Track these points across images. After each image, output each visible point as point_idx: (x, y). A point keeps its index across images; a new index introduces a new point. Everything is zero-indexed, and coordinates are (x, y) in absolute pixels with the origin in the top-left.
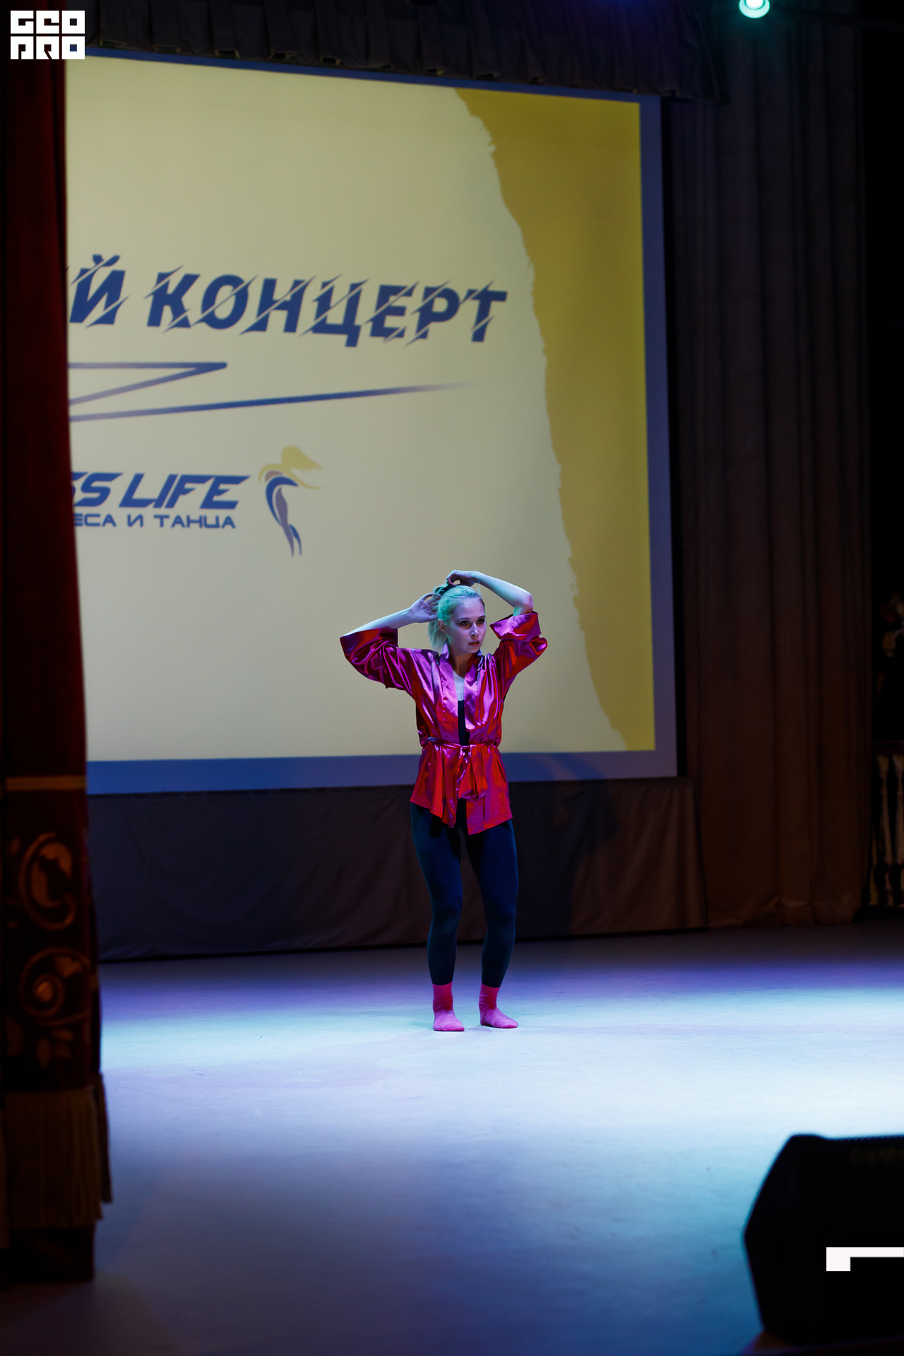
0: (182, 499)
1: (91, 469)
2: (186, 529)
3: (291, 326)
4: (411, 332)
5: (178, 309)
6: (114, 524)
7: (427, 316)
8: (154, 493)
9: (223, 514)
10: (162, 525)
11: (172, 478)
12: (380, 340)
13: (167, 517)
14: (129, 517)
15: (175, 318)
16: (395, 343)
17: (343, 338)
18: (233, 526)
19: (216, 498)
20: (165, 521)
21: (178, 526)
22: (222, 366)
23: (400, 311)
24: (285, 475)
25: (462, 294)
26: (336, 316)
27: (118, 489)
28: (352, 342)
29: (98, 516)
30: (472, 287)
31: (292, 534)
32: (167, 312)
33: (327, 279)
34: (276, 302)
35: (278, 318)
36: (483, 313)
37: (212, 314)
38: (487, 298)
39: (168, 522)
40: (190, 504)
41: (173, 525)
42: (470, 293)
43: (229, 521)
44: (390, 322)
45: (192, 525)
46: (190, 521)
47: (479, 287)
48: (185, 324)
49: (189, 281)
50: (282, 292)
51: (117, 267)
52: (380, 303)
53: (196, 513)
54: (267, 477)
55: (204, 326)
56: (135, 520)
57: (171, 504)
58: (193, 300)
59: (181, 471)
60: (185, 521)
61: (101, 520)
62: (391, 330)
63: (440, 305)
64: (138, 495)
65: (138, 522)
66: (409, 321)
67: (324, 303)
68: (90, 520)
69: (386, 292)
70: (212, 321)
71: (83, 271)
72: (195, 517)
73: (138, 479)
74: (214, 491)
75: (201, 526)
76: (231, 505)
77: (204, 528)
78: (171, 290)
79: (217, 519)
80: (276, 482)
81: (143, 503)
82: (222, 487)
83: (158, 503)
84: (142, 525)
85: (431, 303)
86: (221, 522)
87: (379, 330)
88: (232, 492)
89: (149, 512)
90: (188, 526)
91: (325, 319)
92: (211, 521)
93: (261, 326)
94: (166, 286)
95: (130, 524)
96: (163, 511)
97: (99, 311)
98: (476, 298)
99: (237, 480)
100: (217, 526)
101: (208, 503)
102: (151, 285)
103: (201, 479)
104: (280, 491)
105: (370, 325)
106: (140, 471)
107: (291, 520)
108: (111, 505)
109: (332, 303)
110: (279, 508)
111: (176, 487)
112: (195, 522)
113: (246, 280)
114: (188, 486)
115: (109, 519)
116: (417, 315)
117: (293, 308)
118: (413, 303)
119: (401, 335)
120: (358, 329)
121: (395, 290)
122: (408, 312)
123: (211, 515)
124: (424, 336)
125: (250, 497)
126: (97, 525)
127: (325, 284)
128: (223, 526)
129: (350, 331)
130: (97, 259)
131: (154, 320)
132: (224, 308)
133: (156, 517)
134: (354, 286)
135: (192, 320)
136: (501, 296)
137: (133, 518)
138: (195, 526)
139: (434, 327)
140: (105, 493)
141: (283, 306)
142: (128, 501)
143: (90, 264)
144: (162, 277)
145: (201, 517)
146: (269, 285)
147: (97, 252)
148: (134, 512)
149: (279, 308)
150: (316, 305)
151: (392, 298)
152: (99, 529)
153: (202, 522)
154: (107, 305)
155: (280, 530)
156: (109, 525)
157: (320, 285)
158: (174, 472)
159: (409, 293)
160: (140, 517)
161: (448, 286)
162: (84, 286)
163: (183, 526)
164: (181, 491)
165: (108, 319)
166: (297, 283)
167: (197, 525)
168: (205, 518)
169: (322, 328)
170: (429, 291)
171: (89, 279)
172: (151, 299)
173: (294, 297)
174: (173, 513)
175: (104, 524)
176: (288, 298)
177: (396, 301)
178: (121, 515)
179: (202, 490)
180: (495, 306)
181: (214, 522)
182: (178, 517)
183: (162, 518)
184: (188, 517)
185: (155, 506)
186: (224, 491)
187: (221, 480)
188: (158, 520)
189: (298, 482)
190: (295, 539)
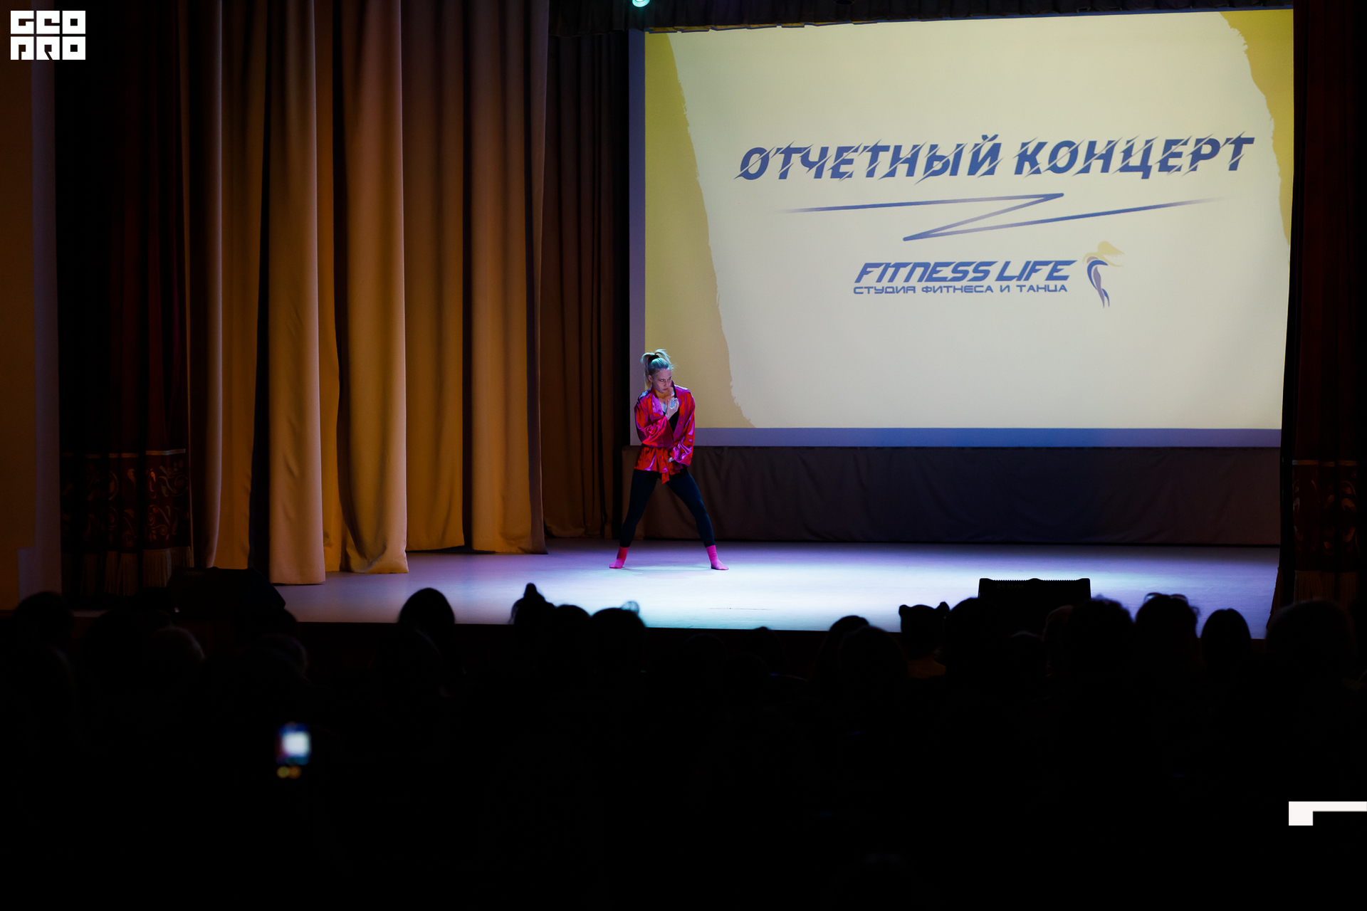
0: (1034, 274)
1: (979, 261)
2: (1036, 293)
3: (1105, 169)
4: (1186, 167)
5: (1034, 163)
6: (992, 291)
7: (1197, 156)
8: (1017, 274)
9: (1059, 283)
10: (1021, 291)
11: (1028, 263)
12: (1165, 173)
13: (1025, 286)
14: (1001, 286)
15: (1031, 169)
16: (1174, 174)
17: (1141, 174)
18: (1066, 290)
19: (1055, 274)
20: (1023, 288)
21: (1031, 291)
22: (1062, 195)
23: (1179, 155)
24: (1100, 259)
25: (1221, 143)
26: (1135, 160)
27: (995, 271)
28: (1146, 176)
29: (982, 286)
30: (1229, 137)
31: (1103, 294)
32: (1027, 165)
33: (1130, 139)
34: (1096, 154)
35: (1097, 164)
36: (1237, 152)
37: (1055, 164)
38: (1239, 143)
39: (1025, 289)
40: (1039, 278)
41: (1028, 291)
42: (1228, 140)
43: (1063, 288)
44: (1172, 162)
45: (1040, 290)
46: (1038, 288)
47: (1235, 137)
48: (1038, 172)
49: (1041, 146)
50: (1100, 149)
51: (996, 141)
52: (1164, 152)
53: (1043, 283)
54: (1088, 261)
55: (1050, 171)
56: (1005, 289)
57: (1027, 279)
58: (1043, 158)
59: (1033, 259)
60: (1036, 289)
61: (984, 289)
62: (1174, 167)
63: (1206, 149)
64: (1007, 274)
65: (1007, 289)
66: (1185, 161)
67: (1128, 153)
68: (978, 289)
69: (1169, 144)
70: (1055, 169)
71: (976, 145)
72: (1043, 286)
73: (1007, 264)
74: (1055, 269)
75: (1045, 291)
76: (1065, 278)
78: (1029, 152)
79: (1056, 286)
80: (1094, 263)
81: (1010, 278)
82: (1059, 267)
83: (1019, 278)
84: (1009, 291)
85: (1201, 148)
86: (1058, 289)
87: (1164, 167)
88: (1065, 270)
89: (1013, 283)
90: (1038, 291)
91: (1128, 163)
92: (1052, 288)
93: (1086, 170)
94: (1027, 149)
95: (1002, 291)
96: (1022, 282)
97: (985, 167)
98: (1231, 143)
99: (1068, 263)
100: (1056, 290)
101: (1050, 277)
102: (1017, 150)
103: (1046, 263)
104: (1096, 268)
105: (1159, 164)
106: (1008, 260)
107: (1103, 286)
108: (991, 280)
109: (1133, 154)
110: (1095, 279)
111: (1031, 268)
112: (1041, 288)
113: (1077, 144)
114: (1038, 267)
115: (989, 288)
116: (1191, 156)
117: (1107, 158)
118: (1188, 150)
119: (1179, 170)
120: (1151, 167)
121: (1176, 142)
122: (1183, 156)
123: (1052, 284)
124: (1195, 169)
125: (1077, 274)
126: (982, 292)
127: (1128, 142)
128: (1060, 291)
129: (1145, 169)
130: (985, 137)
131: (1019, 171)
132: (1062, 160)
133: (1018, 286)
134: (1147, 142)
135: (1042, 170)
136: (1250, 141)
137: (1003, 288)
139: (1201, 163)
140: (987, 273)
141: (1100, 157)
142: (1001, 277)
143: (980, 141)
144: (1024, 145)
145: (1046, 286)
146: (1092, 145)
147: (984, 134)
148: (1004, 284)
149: (1096, 159)
150: (1123, 154)
151: (1173, 147)
152: (984, 294)
153: (1046, 288)
154: (990, 165)
155: (1097, 292)
156: (989, 292)
157: (1126, 142)
158: (1029, 260)
159: (1185, 143)
160: (1008, 287)
161: (1211, 137)
162: (976, 154)
163: (1034, 291)
164: (1034, 270)
165: (991, 172)
166: (1110, 142)
167: (1043, 290)
168: (1049, 286)
169: (1126, 168)
170: (1198, 141)
171: (979, 150)
172: (1017, 158)
173: (1107, 151)
174: (1028, 284)
175: (986, 291)
176: (1104, 152)
177: (1175, 149)
178: (996, 286)
179: (1046, 270)
180: (1245, 147)
181: (1054, 289)
182: (1031, 286)
183: (1021, 287)
184: (1038, 286)
185: (1017, 280)
186: (1060, 270)
187: (1058, 263)
188: (1019, 288)
189: (1107, 263)
190: (1105, 298)
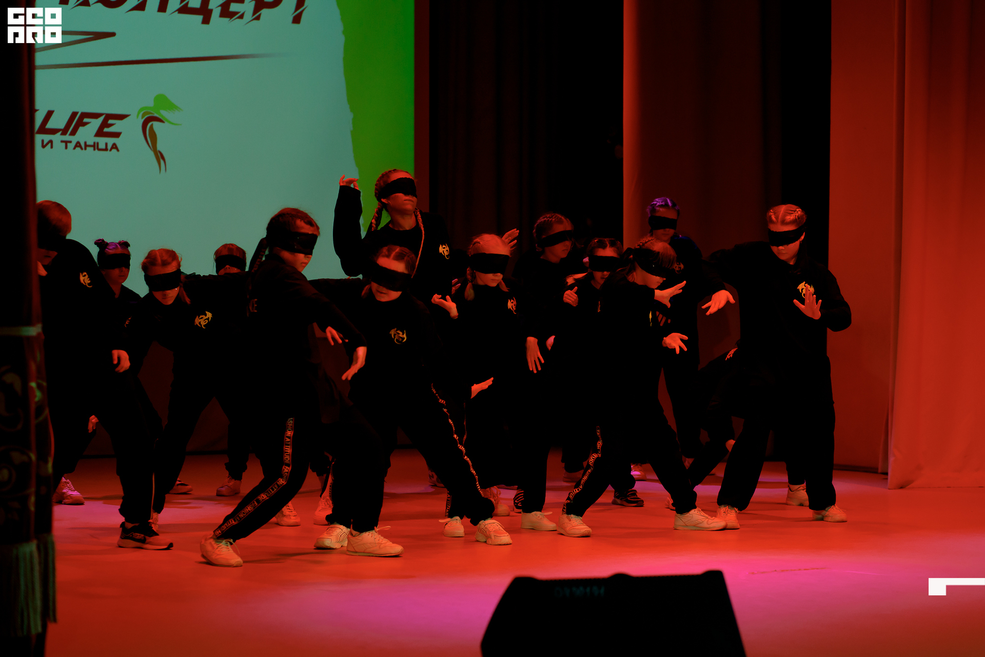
0: (81, 129)
2: (83, 151)
3: (162, 8)
4: (249, 15)
8: (62, 126)
9: (111, 141)
10: (66, 148)
11: (74, 114)
13: (70, 142)
14: (43, 141)
17: (200, 18)
18: (118, 150)
19: (106, 130)
20: (68, 144)
21: (78, 149)
22: (113, 34)
24: (156, 115)
28: (206, 21)
31: (160, 157)
35: (153, 2)
39: (71, 146)
40: (87, 133)
41: (74, 148)
43: (114, 146)
44: (234, 7)
45: (88, 148)
46: (86, 146)
48: (86, 3)
53: (91, 140)
54: (142, 118)
55: (100, 5)
56: (47, 144)
57: (73, 133)
59: (80, 110)
60: (83, 146)
62: (234, 13)
64: (50, 125)
65: (49, 145)
66: (247, 7)
70: (106, 3)
72: (90, 142)
73: (50, 114)
74: (105, 124)
75: (94, 149)
76: (117, 135)
77: (96, 150)
79: (106, 144)
80: (149, 120)
81: (53, 132)
82: (110, 122)
83: (64, 132)
84: (52, 147)
86: (109, 147)
87: (226, 12)
88: (117, 126)
89: (57, 138)
90: (85, 149)
92: (102, 146)
93: (140, 7)
95: (44, 146)
96: (67, 137)
99: (121, 117)
100: (106, 149)
101: (100, 133)
103: (95, 116)
104: (152, 125)
105: (220, 8)
106: (51, 108)
107: (159, 147)
110: (151, 138)
111: (77, 121)
112: (90, 146)
114: (86, 120)
119: (241, 17)
120: (211, 10)
123: (102, 141)
124: (258, 18)
125: (130, 129)
128: (111, 150)
129: (205, 12)
133: (62, 141)
135: (91, 2)
137: (45, 143)
138: (90, 149)
142: (43, 129)
145: (94, 143)
148: (47, 138)
153: (95, 146)
155: (152, 153)
158: (76, 110)
160: (51, 142)
163: (82, 149)
164: (81, 123)
167: (92, 148)
168: (98, 143)
169: (184, 10)
174: (74, 139)
178: (37, 139)
179: (95, 124)
181: (104, 147)
182: (78, 143)
183: (66, 142)
184: (85, 143)
185: (62, 134)
186: (111, 125)
187: (109, 116)
188: (64, 144)
189: (164, 120)
190: (162, 162)
